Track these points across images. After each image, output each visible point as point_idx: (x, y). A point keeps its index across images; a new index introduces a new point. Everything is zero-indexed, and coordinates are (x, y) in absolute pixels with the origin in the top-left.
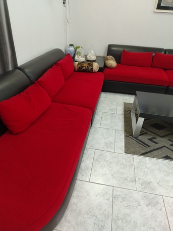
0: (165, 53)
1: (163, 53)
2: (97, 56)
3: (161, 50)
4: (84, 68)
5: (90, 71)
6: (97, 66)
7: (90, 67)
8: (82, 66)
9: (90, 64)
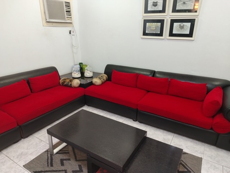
4: (66, 83)
5: (71, 86)
6: (76, 83)
7: (70, 83)
8: (64, 82)
9: (71, 81)
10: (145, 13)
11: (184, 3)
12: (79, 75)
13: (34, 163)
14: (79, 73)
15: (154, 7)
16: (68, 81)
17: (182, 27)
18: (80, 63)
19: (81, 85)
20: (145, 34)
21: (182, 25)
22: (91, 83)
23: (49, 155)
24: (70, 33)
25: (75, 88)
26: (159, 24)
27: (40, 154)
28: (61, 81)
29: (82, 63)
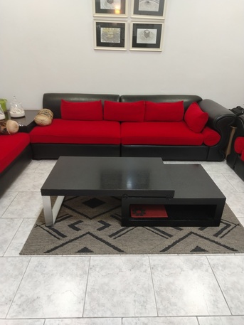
0: (120, 100)
1: (118, 101)
2: (25, 111)
3: (115, 97)
6: (13, 126)
7: (3, 128)
10: (96, 12)
11: (148, 2)
13: (33, 244)
15: (108, 4)
17: (147, 35)
19: (21, 129)
20: (99, 44)
21: (147, 32)
22: (34, 124)
23: (46, 228)
25: (13, 134)
26: (119, 30)
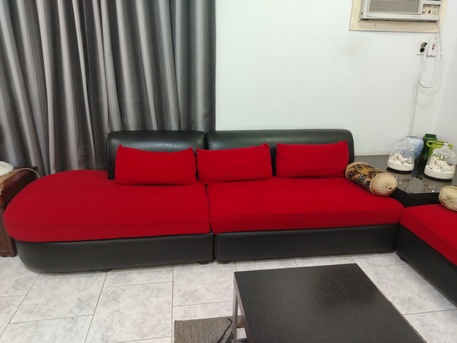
4: (357, 176)
5: (365, 188)
6: (384, 183)
7: (368, 179)
8: (356, 172)
9: (372, 174)
12: (409, 167)
13: (193, 330)
14: (411, 160)
16: (365, 171)
18: (427, 135)
23: (228, 334)
24: (422, 50)
27: (217, 316)
28: (350, 168)
29: (434, 136)
